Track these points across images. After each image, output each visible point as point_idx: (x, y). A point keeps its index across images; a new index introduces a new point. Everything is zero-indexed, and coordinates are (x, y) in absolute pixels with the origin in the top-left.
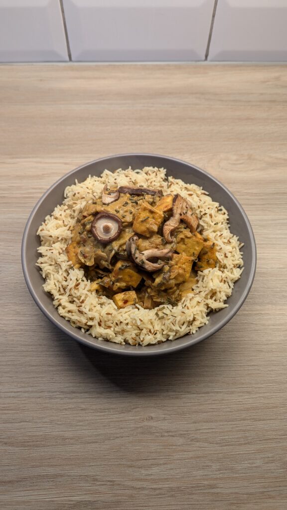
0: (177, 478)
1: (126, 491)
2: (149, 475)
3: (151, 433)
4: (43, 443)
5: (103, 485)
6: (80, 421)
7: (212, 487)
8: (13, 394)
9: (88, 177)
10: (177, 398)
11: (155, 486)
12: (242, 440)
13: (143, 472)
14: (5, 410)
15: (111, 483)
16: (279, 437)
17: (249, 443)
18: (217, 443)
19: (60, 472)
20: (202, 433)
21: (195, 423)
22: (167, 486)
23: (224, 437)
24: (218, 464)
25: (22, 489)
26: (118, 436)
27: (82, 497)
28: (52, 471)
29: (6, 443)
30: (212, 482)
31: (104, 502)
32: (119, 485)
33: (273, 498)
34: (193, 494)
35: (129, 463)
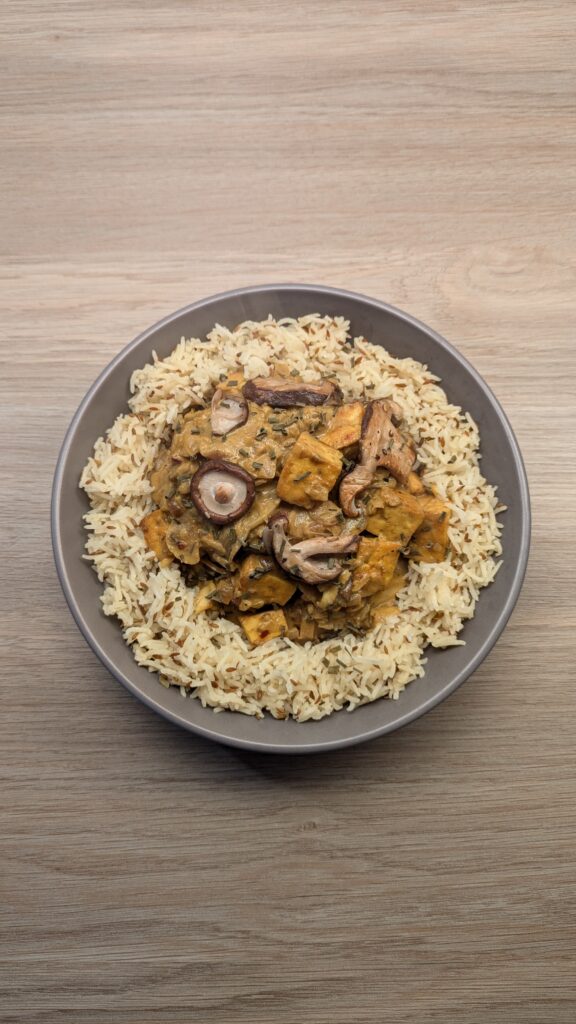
0: (356, 928)
1: (270, 948)
2: (309, 922)
3: (313, 852)
4: (123, 868)
5: (231, 937)
6: (186, 832)
7: (418, 941)
8: (62, 783)
9: (180, 342)
10: (361, 790)
11: (319, 941)
12: (474, 864)
13: (299, 917)
14: (51, 811)
15: (244, 936)
16: (540, 860)
17: (485, 870)
18: (427, 870)
19: (156, 917)
20: (403, 851)
21: (392, 834)
22: (341, 939)
23: (442, 860)
24: (428, 905)
25: (93, 944)
26: (255, 856)
27: (194, 957)
28: (141, 915)
29: (58, 869)
30: (416, 934)
31: (231, 965)
32: (257, 937)
33: (520, 959)
34: (384, 953)
35: (273, 902)
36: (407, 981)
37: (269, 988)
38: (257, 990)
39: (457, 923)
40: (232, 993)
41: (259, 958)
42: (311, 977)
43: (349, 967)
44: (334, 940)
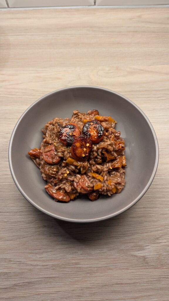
0: (57, 259)
1: (27, 267)
2: (41, 258)
3: (44, 234)
5: (14, 263)
7: (76, 264)
11: (44, 264)
13: (38, 256)
15: (19, 263)
26: (25, 236)
27: (2, 270)
30: (77, 261)
31: (14, 273)
32: (23, 263)
33: (112, 269)
34: (66, 268)
35: (30, 251)
36: (73, 278)
37: (26, 281)
38: (22, 282)
39: (91, 257)
40: (14, 283)
41: (24, 271)
42: (41, 277)
43: (54, 273)
44: (49, 264)
